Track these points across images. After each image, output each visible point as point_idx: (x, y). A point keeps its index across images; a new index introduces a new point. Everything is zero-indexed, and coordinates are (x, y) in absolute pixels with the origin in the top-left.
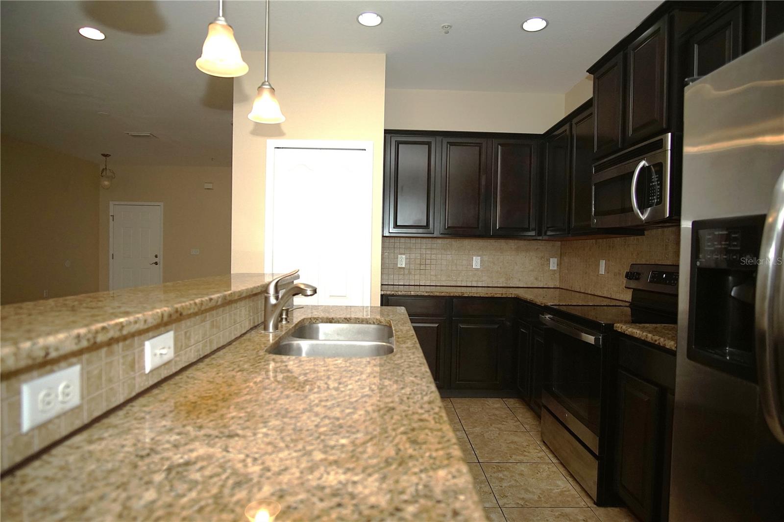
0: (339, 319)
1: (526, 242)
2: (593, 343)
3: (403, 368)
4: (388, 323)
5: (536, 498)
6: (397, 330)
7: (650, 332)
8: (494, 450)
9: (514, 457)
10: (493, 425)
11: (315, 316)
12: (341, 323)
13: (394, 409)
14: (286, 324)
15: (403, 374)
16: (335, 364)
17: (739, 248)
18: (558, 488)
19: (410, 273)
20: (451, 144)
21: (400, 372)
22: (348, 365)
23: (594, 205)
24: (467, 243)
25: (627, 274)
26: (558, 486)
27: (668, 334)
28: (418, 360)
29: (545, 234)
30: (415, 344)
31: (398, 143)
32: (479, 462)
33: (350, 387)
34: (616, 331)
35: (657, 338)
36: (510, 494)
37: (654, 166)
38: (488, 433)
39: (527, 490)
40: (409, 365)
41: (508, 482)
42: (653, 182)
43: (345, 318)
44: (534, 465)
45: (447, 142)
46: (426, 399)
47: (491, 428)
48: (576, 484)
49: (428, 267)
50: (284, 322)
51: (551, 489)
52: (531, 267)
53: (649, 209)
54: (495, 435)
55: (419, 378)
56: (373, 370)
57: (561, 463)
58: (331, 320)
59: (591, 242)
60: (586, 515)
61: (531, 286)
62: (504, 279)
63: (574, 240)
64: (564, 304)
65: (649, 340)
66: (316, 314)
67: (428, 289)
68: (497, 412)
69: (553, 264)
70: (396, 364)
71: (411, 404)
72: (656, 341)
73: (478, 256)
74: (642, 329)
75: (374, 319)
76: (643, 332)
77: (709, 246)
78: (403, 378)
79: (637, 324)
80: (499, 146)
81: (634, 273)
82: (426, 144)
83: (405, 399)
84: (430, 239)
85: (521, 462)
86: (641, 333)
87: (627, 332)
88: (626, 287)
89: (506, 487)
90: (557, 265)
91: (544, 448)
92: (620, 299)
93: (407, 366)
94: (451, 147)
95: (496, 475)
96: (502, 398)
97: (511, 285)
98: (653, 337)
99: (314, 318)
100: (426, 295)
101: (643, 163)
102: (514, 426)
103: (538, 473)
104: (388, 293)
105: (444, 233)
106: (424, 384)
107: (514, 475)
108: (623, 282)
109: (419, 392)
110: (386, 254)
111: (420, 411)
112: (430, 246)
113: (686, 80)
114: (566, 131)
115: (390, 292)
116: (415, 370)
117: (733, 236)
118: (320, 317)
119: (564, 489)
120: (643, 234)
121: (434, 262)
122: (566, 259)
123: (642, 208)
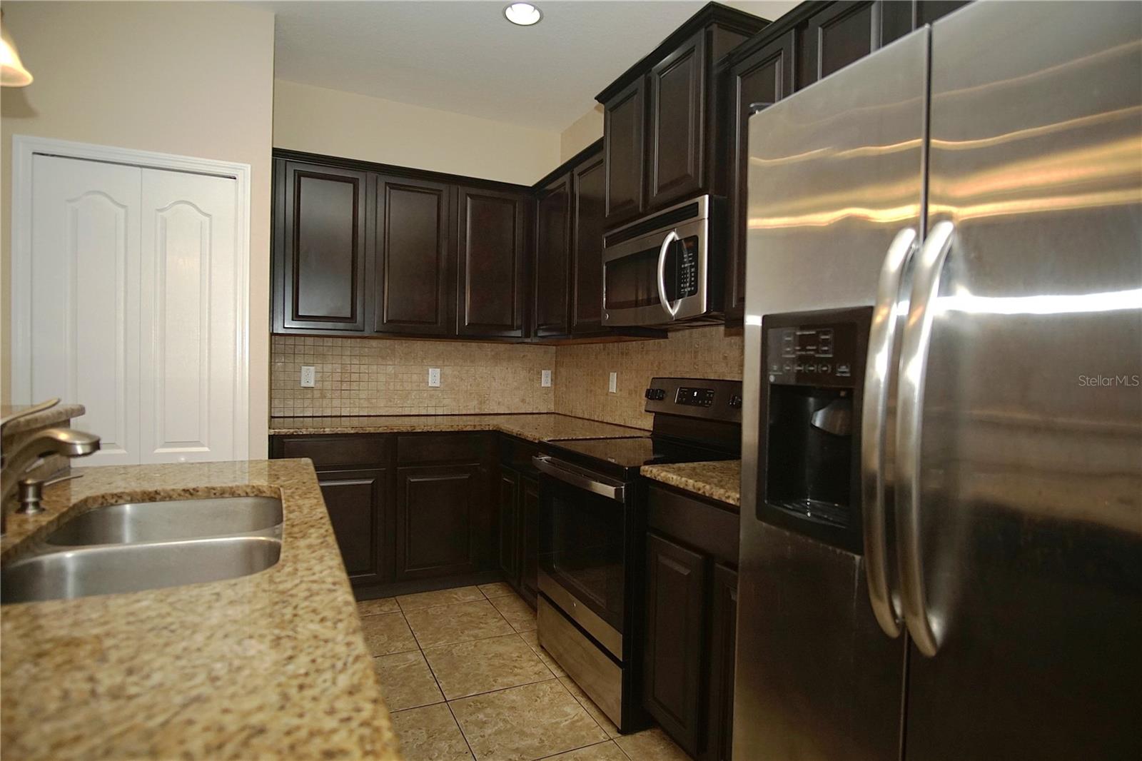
0: (171, 493)
1: (507, 346)
2: (613, 497)
3: (294, 601)
4: (275, 493)
5: (536, 742)
6: (291, 509)
7: (690, 477)
8: (470, 673)
9: (500, 680)
10: (466, 632)
11: (115, 491)
12: (175, 500)
13: (261, 731)
14: (34, 515)
15: (295, 615)
16: (132, 614)
17: (831, 356)
18: (566, 718)
19: (323, 397)
20: (393, 186)
21: (288, 612)
22: (165, 609)
23: (606, 293)
24: (418, 346)
25: (648, 391)
26: (567, 716)
27: (712, 477)
28: (330, 575)
29: (536, 335)
30: (325, 536)
31: (299, 175)
32: (446, 701)
33: (156, 678)
34: (644, 477)
35: (700, 485)
36: (497, 746)
37: (687, 240)
38: (457, 648)
39: (522, 734)
40: (309, 590)
41: (494, 726)
42: (684, 263)
43: (184, 490)
44: (530, 688)
45: (386, 183)
46: (344, 681)
47: (462, 638)
48: (591, 706)
49: (354, 386)
50: (31, 511)
51: (557, 723)
52: (515, 384)
53: (680, 300)
54: (470, 649)
55: (329, 624)
56: (226, 616)
57: (568, 676)
58: (152, 495)
59: (598, 347)
60: (607, 753)
61: (516, 412)
62: (476, 402)
63: (575, 344)
64: (566, 438)
65: (690, 488)
66: (120, 486)
67: (355, 422)
68: (470, 609)
69: (546, 379)
70: (283, 593)
71: (308, 705)
72: (699, 489)
73: (437, 367)
74: (679, 472)
75: (248, 486)
76: (682, 477)
77: (788, 353)
78: (294, 630)
79: (670, 465)
80: (468, 198)
81: (657, 390)
82: (351, 183)
83: (293, 692)
84: (358, 340)
85: (511, 687)
86: (679, 478)
87: (659, 477)
88: (646, 411)
89: (490, 735)
90: (552, 380)
91: (542, 656)
92: (637, 427)
93: (307, 594)
94: (392, 191)
95: (473, 718)
96: (477, 586)
97: (487, 411)
98: (696, 484)
99: (113, 495)
100: (352, 432)
101: (672, 236)
102: (497, 627)
103: (536, 701)
104: (284, 431)
105: (381, 330)
106: (340, 638)
107: (502, 711)
108: (640, 403)
109: (327, 664)
110: (279, 364)
111: (330, 723)
112: (358, 352)
113: (752, 105)
114: (564, 184)
115: (286, 430)
116: (322, 601)
117: (823, 337)
118: (127, 491)
119: (576, 718)
120: (666, 337)
121: (366, 377)
122: (563, 371)
123: (672, 299)
